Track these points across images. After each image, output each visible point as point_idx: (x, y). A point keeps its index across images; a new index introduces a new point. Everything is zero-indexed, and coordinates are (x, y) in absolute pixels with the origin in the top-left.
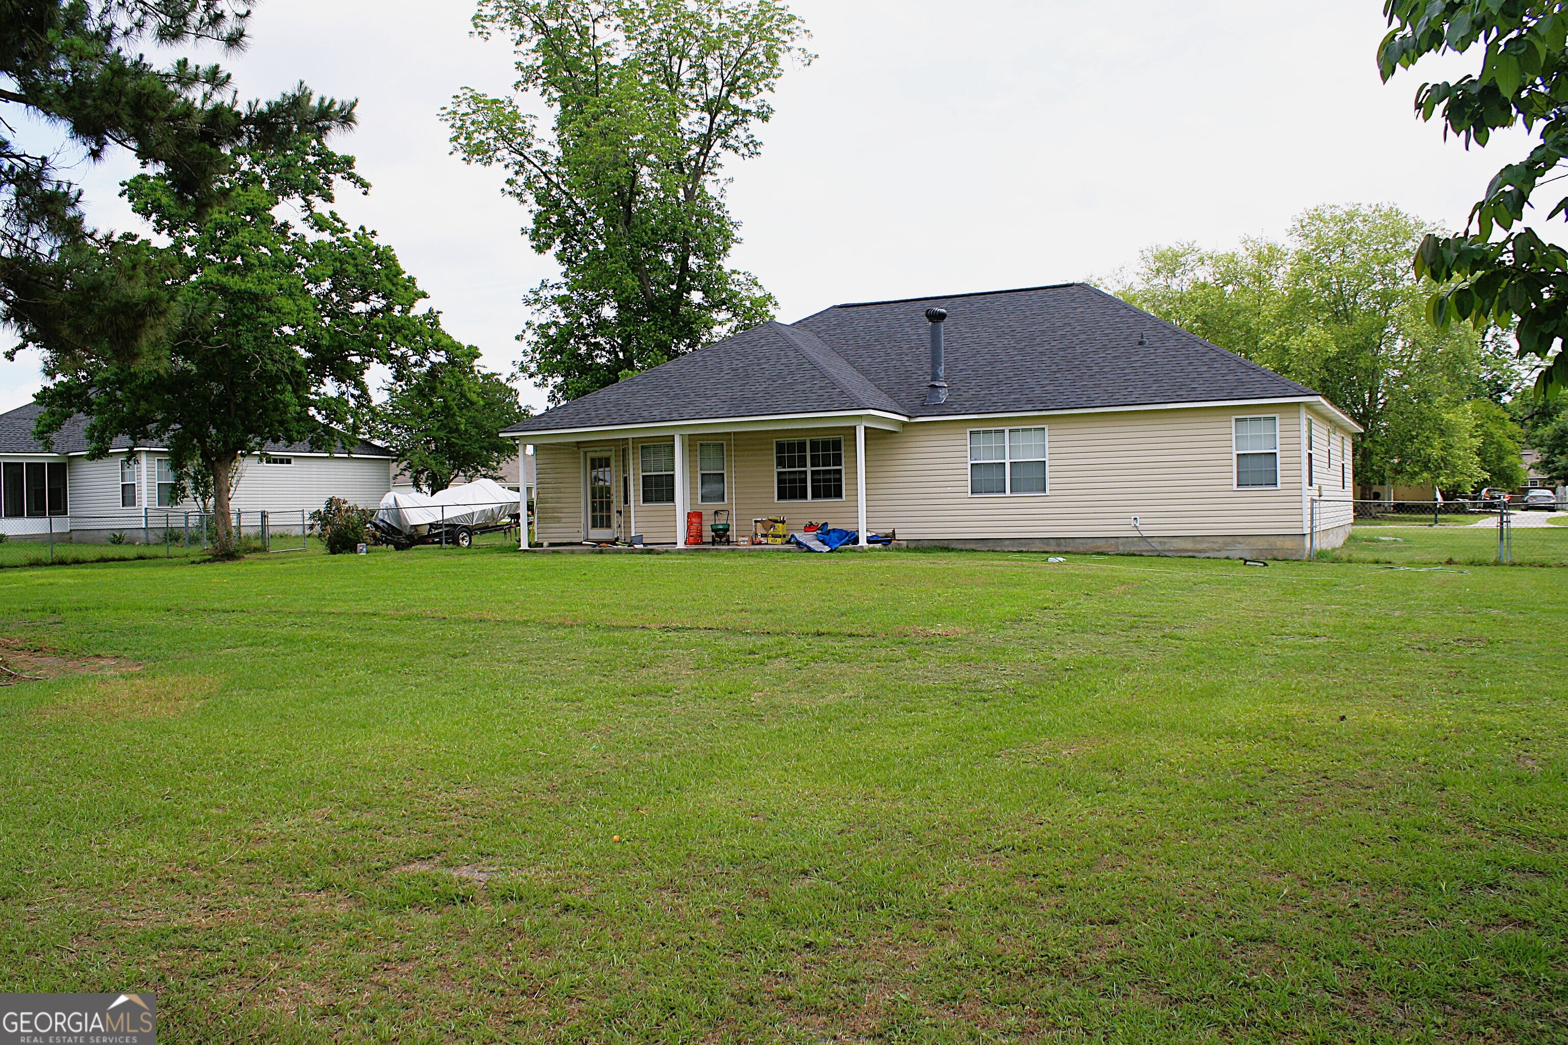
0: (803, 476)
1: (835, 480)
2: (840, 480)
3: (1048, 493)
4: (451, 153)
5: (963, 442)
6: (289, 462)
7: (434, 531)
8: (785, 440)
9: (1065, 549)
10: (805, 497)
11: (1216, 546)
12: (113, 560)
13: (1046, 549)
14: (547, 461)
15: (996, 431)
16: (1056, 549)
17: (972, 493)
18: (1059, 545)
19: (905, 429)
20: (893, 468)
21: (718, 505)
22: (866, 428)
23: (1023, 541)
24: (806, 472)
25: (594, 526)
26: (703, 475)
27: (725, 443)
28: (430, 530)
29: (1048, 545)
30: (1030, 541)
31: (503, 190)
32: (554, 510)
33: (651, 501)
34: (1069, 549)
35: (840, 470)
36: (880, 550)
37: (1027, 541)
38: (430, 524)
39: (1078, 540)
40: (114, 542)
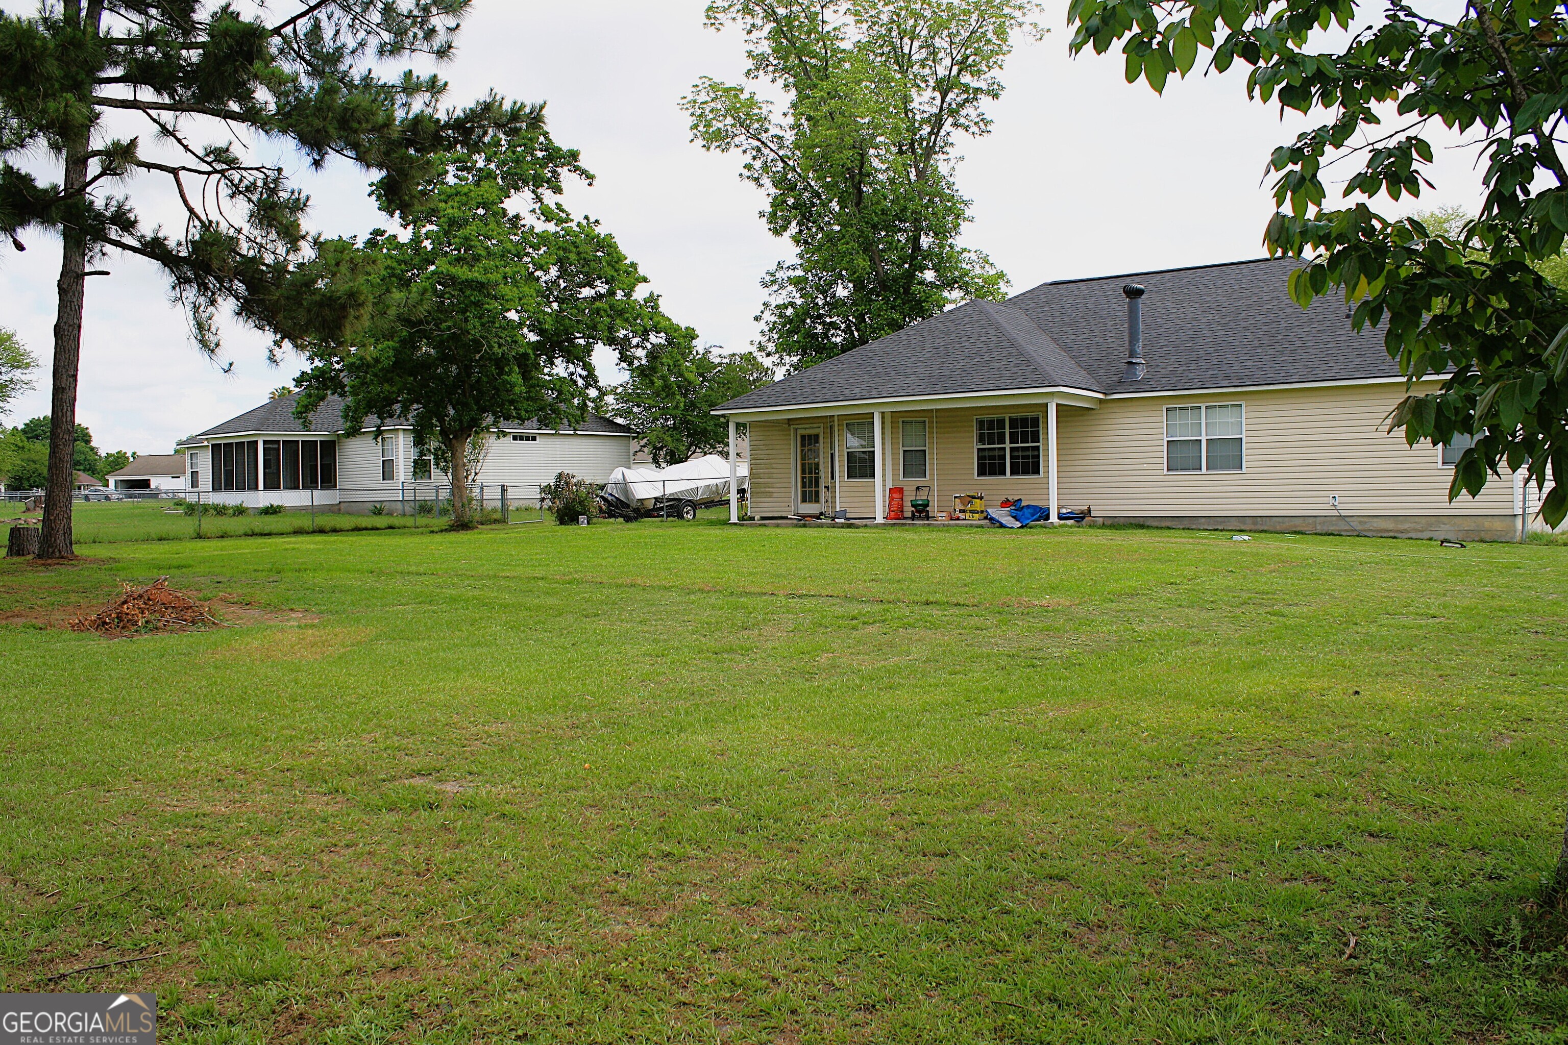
0: (1002, 453)
1: (1034, 457)
2: (1038, 457)
3: (1244, 470)
4: (692, 140)
5: (1159, 419)
6: (534, 439)
7: (659, 505)
8: (986, 417)
9: (1261, 528)
10: (1005, 474)
11: (1418, 527)
12: (366, 529)
13: (1243, 528)
14: (761, 438)
15: (1192, 408)
16: (1253, 527)
17: (1168, 470)
18: (1255, 524)
19: (1102, 406)
20: (1089, 445)
21: (919, 481)
22: (1058, 405)
23: (1218, 519)
24: (1004, 449)
25: (804, 500)
26: (905, 451)
27: (927, 420)
28: (655, 504)
29: (1244, 523)
30: (1226, 519)
31: (741, 175)
32: (767, 485)
33: (855, 477)
34: (1265, 528)
35: (1038, 447)
36: (1071, 527)
37: (1222, 519)
38: (655, 498)
39: (1274, 519)
40: (374, 513)
